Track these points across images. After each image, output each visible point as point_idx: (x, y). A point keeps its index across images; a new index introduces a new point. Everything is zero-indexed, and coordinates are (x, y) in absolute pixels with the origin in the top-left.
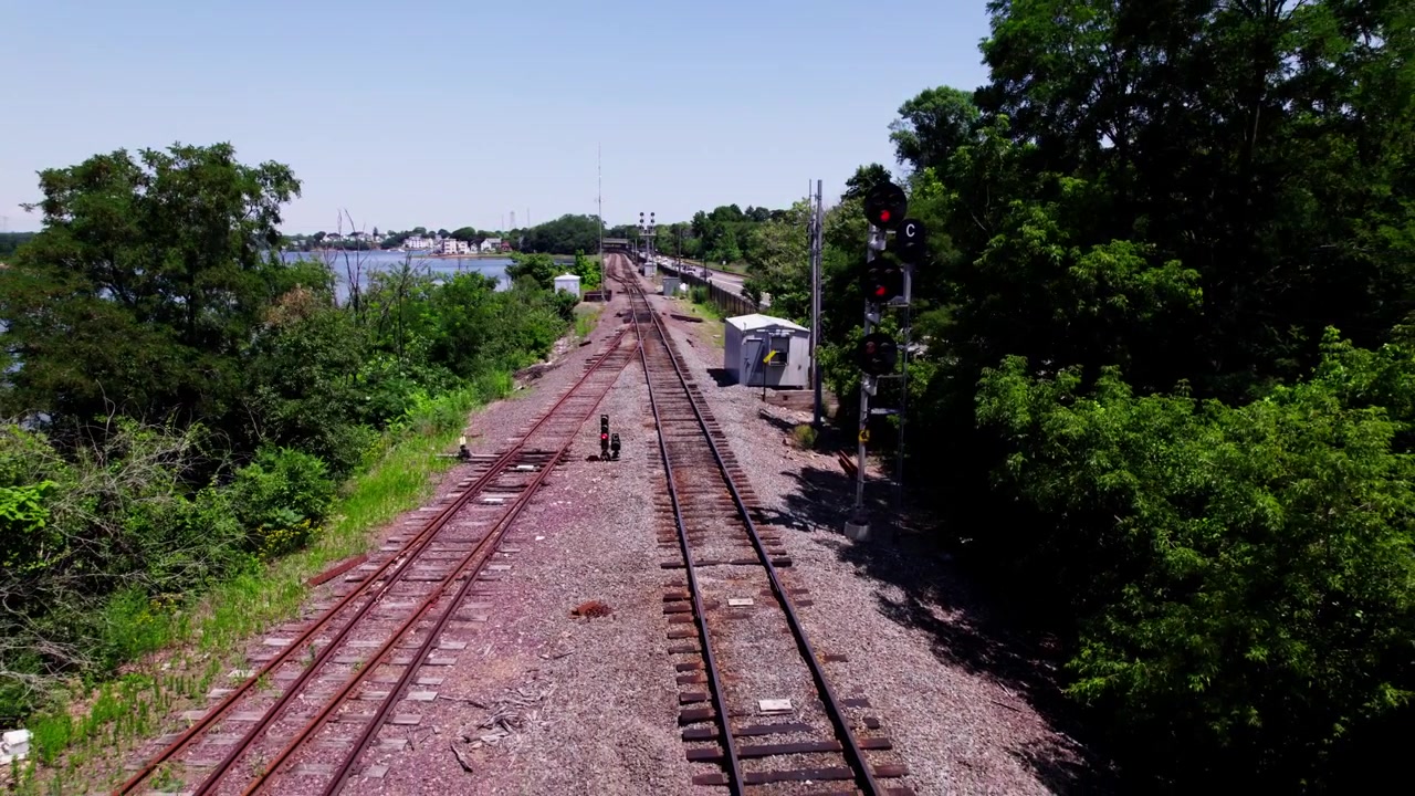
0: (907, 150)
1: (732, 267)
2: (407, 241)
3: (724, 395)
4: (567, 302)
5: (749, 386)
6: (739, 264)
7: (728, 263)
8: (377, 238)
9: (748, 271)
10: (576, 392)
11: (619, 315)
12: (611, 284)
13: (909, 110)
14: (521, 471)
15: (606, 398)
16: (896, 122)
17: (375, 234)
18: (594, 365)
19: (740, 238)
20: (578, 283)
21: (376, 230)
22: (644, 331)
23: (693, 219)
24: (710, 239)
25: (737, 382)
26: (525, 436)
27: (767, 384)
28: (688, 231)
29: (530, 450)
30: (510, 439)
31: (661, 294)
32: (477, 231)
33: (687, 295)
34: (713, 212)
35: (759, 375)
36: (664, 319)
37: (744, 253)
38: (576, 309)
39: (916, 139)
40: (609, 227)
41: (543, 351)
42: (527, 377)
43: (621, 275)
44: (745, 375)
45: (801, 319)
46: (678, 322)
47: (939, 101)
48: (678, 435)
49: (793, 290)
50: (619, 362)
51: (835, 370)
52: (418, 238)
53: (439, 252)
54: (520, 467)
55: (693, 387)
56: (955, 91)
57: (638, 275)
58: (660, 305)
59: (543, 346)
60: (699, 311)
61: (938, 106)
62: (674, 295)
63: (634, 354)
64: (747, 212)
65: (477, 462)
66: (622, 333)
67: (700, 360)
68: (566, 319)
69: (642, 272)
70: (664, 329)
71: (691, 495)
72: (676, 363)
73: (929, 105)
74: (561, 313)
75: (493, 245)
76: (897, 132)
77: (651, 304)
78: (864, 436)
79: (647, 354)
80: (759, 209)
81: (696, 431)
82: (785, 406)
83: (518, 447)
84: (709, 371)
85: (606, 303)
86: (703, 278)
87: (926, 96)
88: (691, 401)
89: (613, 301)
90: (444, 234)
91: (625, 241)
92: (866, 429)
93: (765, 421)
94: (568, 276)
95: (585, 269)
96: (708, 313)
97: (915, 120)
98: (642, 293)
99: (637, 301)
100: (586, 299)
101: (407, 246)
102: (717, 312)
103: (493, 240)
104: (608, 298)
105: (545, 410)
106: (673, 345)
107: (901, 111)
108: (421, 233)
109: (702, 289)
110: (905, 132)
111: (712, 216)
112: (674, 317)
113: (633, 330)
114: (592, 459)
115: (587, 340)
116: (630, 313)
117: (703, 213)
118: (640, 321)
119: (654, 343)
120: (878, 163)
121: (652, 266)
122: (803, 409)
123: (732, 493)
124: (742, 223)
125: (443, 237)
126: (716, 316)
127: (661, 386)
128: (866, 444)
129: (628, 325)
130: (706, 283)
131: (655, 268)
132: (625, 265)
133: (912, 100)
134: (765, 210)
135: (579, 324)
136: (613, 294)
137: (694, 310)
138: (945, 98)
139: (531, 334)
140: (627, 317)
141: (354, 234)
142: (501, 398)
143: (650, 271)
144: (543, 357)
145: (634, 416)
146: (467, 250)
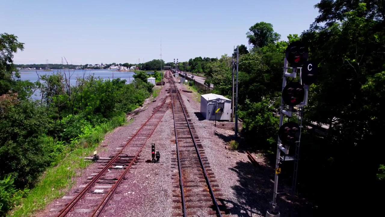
0: (252, 41)
1: (200, 74)
2: (110, 67)
3: (201, 125)
4: (150, 86)
5: (210, 120)
6: (202, 73)
7: (199, 73)
8: (102, 66)
9: (205, 75)
10: (148, 123)
11: (166, 90)
12: (165, 80)
13: (252, 29)
14: (117, 169)
15: (158, 126)
16: (248, 33)
17: (102, 65)
18: (157, 110)
19: (202, 66)
20: (155, 80)
21: (102, 64)
22: (174, 96)
23: (189, 61)
24: (194, 66)
25: (206, 119)
26: (123, 147)
27: (216, 119)
28: (188, 64)
29: (124, 155)
30: (118, 149)
31: (180, 83)
32: (129, 64)
33: (187, 83)
34: (194, 59)
35: (213, 116)
36: (181, 92)
37: (203, 70)
38: (153, 88)
39: (254, 37)
40: (166, 63)
41: (141, 104)
42: (133, 114)
43: (168, 77)
44: (208, 116)
45: (227, 96)
46: (185, 93)
47: (261, 26)
48: (184, 147)
49: (224, 85)
50: (164, 109)
51: (245, 120)
52: (114, 66)
53: (119, 70)
54: (117, 167)
55: (190, 120)
56: (265, 23)
57: (173, 77)
58: (179, 87)
59: (141, 102)
60: (191, 89)
61: (261, 28)
62: (184, 83)
63: (170, 106)
64: (204, 59)
65: (100, 162)
66: (167, 97)
67: (192, 108)
68: (150, 92)
69: (174, 76)
70: (180, 96)
71: (190, 188)
72: (184, 110)
73: (258, 27)
74: (148, 90)
75: (134, 68)
76: (249, 35)
77: (176, 86)
78: (278, 171)
79: (174, 106)
80: (207, 58)
81: (191, 144)
82: (223, 128)
83: (119, 153)
84: (195, 113)
85: (163, 86)
86: (192, 78)
87: (257, 25)
88: (189, 128)
89: (165, 85)
90: (121, 65)
91: (170, 67)
92: (279, 168)
93: (217, 136)
94: (151, 78)
95: (157, 76)
96: (194, 89)
97: (254, 32)
98: (174, 83)
99: (172, 85)
100: (157, 85)
101: (110, 68)
102: (197, 89)
103: (133, 67)
104: (164, 84)
105: (134, 132)
106: (183, 102)
107: (250, 29)
108: (115, 65)
109: (192, 82)
110: (251, 35)
111: (194, 60)
112: (183, 91)
113: (170, 96)
114: (148, 161)
115: (155, 99)
116: (170, 89)
117: (192, 59)
118: (173, 92)
119: (177, 101)
120: (243, 44)
121: (177, 74)
122: (230, 129)
123: (209, 188)
124: (203, 62)
125: (121, 66)
126: (196, 90)
127: (178, 120)
128: (278, 175)
129: (169, 94)
130: (193, 80)
131: (178, 75)
132: (170, 74)
133: (253, 26)
134: (209, 58)
135: (154, 93)
136: (165, 83)
137: (189, 88)
138: (263, 25)
139: (137, 98)
140: (169, 91)
141: (96, 65)
142: (120, 125)
143: (177, 75)
144: (141, 106)
145: (168, 136)
146: (126, 69)
